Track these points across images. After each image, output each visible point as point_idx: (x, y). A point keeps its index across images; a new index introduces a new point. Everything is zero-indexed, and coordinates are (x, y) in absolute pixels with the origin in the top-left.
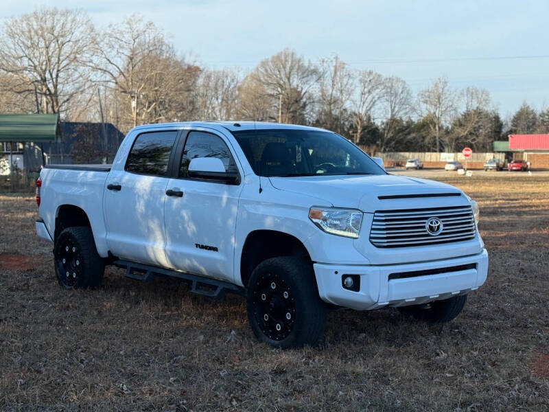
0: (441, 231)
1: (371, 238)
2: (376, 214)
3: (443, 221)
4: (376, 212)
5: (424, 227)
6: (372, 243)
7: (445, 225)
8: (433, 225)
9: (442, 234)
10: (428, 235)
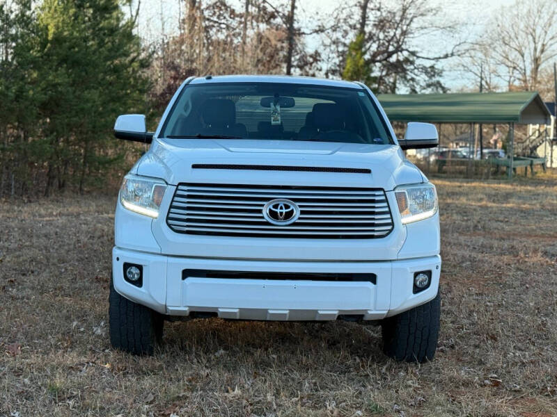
0: (295, 219)
1: (168, 218)
2: (180, 187)
3: (300, 206)
4: (181, 184)
5: (260, 211)
6: (169, 225)
7: (302, 212)
8: (278, 211)
9: (295, 224)
10: (267, 223)
